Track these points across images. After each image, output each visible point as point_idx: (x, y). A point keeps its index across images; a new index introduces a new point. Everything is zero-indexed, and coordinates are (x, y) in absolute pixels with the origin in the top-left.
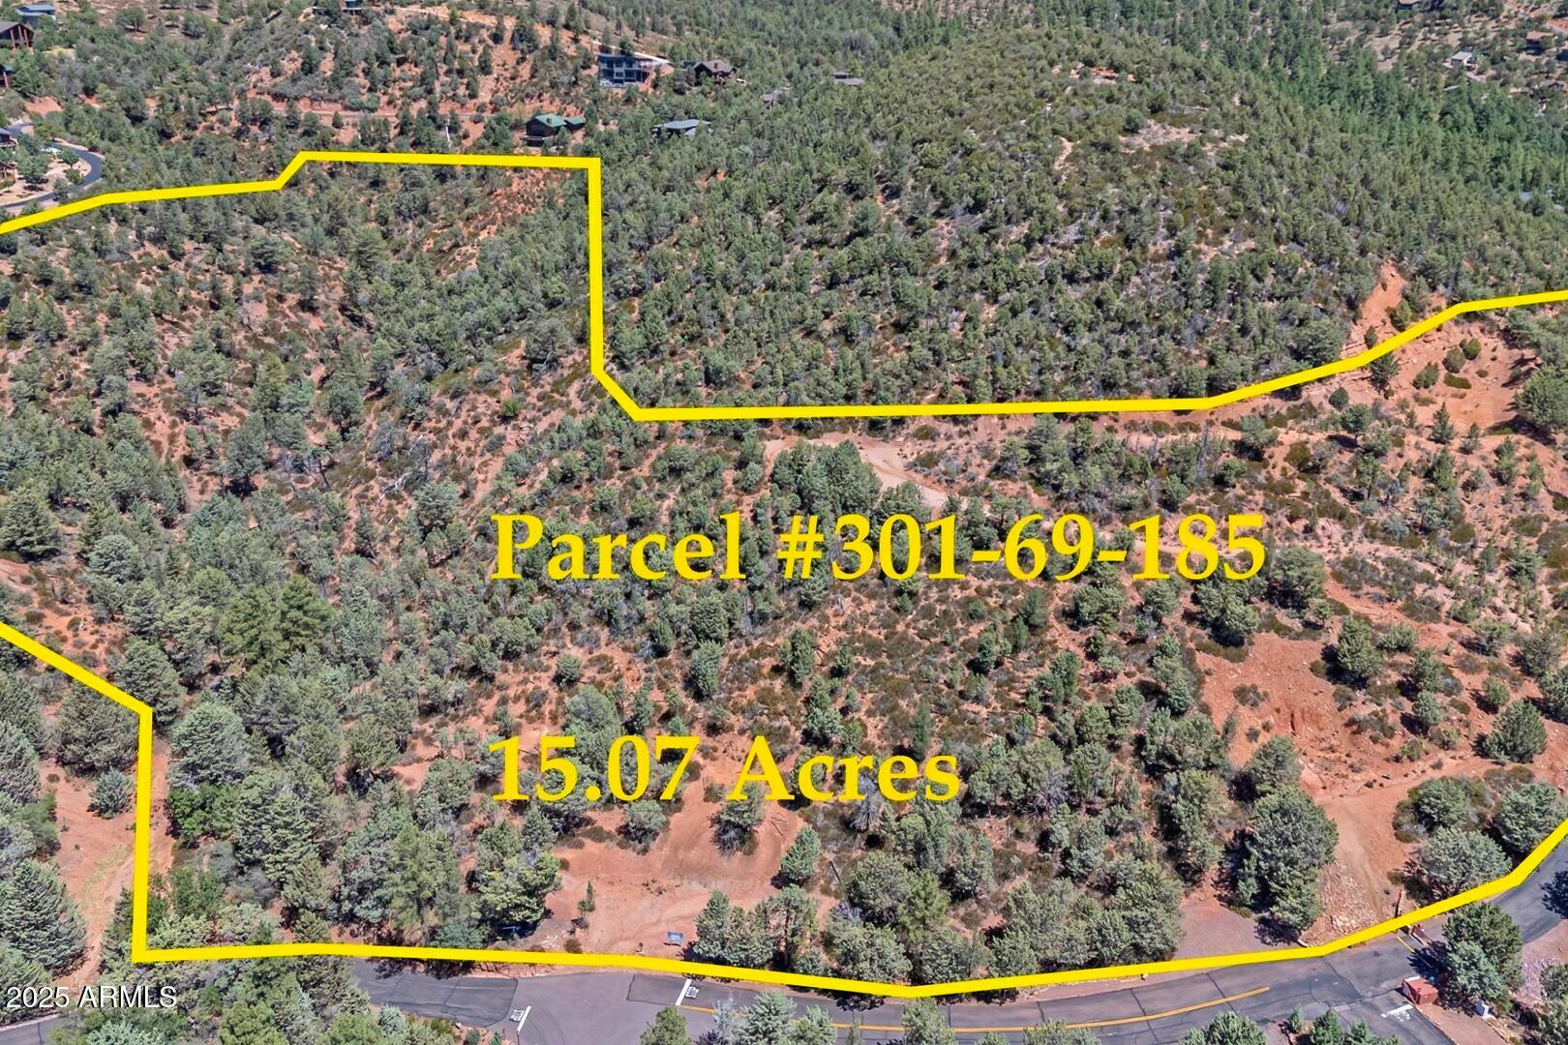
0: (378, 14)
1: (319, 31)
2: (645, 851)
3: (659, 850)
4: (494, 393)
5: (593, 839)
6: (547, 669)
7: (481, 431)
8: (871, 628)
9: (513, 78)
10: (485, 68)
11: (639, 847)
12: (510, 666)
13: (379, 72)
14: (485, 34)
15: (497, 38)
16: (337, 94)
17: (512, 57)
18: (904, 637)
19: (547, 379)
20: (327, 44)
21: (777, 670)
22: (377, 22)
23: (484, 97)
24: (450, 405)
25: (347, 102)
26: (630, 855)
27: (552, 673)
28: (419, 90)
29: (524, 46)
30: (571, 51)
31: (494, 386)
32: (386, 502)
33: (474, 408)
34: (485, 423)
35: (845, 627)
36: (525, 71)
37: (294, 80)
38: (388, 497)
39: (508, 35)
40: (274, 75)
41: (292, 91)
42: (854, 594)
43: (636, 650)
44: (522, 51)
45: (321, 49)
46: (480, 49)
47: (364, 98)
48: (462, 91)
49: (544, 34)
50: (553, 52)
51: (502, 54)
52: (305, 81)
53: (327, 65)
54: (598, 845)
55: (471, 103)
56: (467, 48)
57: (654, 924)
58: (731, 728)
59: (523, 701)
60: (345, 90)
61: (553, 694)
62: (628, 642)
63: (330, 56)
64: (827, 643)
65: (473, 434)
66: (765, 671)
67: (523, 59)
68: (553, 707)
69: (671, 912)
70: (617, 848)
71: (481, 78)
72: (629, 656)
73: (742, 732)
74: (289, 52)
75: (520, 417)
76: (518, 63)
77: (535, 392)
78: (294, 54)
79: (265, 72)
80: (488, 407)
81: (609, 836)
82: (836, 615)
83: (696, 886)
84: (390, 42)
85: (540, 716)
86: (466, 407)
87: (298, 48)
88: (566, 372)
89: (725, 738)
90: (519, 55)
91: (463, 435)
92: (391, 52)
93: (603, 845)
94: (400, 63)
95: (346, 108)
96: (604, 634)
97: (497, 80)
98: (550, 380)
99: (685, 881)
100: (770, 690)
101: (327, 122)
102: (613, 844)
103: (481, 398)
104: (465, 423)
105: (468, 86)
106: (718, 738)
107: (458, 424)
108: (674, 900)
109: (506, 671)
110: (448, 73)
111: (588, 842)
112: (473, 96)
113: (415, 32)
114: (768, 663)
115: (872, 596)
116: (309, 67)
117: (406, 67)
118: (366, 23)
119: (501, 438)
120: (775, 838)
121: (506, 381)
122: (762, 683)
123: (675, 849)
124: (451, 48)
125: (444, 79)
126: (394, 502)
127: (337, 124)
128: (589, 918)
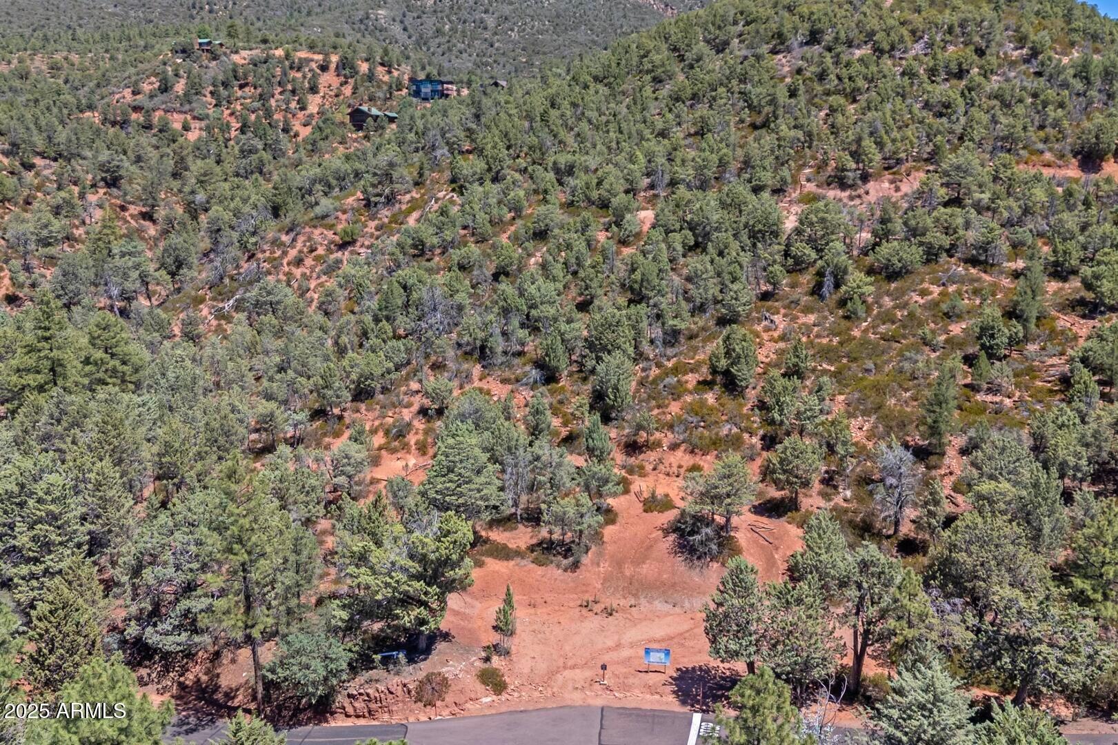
0: (225, 54)
1: (175, 63)
2: (575, 566)
3: (594, 567)
4: (331, 227)
5: (496, 558)
6: (409, 405)
7: (317, 259)
8: (818, 336)
9: (337, 96)
10: (314, 89)
11: (565, 562)
12: (363, 407)
13: (224, 93)
14: (314, 65)
15: (324, 68)
16: (187, 107)
17: (336, 82)
18: (864, 342)
19: (385, 214)
20: (181, 72)
21: (706, 384)
22: (224, 58)
23: (313, 109)
24: (285, 238)
25: (195, 113)
26: (553, 573)
27: (416, 408)
28: (257, 104)
29: (347, 72)
30: (386, 78)
31: (330, 221)
32: (214, 323)
33: (310, 239)
34: (321, 251)
35: (783, 338)
36: (347, 91)
37: (151, 97)
38: (217, 318)
39: (333, 66)
40: (134, 93)
41: (148, 104)
42: (783, 311)
43: (517, 381)
44: (345, 76)
45: (176, 75)
46: (309, 75)
47: (210, 112)
48: (293, 105)
49: (364, 67)
50: (371, 77)
51: (328, 80)
52: (161, 98)
53: (180, 87)
54: (505, 563)
55: (301, 114)
56: (299, 75)
57: (610, 649)
58: (658, 444)
59: (381, 434)
60: (194, 105)
61: (419, 424)
62: (507, 374)
63: (183, 81)
64: (767, 353)
65: (309, 262)
66: (690, 386)
67: (346, 83)
68: (421, 437)
69: (633, 634)
70: (533, 566)
71: (310, 97)
72: (510, 387)
73: (674, 447)
74: (148, 77)
75: (358, 244)
76: (341, 85)
77: (372, 224)
78: (153, 79)
79: (127, 93)
80: (324, 239)
81: (518, 553)
82: (767, 330)
83: (659, 605)
84: (235, 71)
85: (405, 447)
86: (301, 239)
87: (156, 75)
88: (404, 207)
89: (652, 456)
90: (342, 79)
91: (299, 262)
92: (236, 77)
93: (512, 563)
94: (241, 87)
95: (194, 118)
96: (477, 370)
97: (324, 97)
98: (388, 213)
99: (643, 601)
100: (703, 403)
101: (177, 126)
102: (527, 564)
103: (317, 232)
104: (300, 252)
105: (298, 102)
106: (642, 456)
107: (293, 253)
108: (634, 623)
109: (358, 411)
110: (281, 93)
111: (489, 561)
112: (303, 109)
113: (255, 65)
114: (691, 379)
115: (807, 310)
116: (165, 88)
117: (247, 89)
118: (215, 58)
119: (338, 262)
120: (762, 547)
121: (344, 217)
122: (689, 399)
123: (619, 564)
124: (285, 74)
125: (277, 97)
126: (223, 322)
127: (186, 128)
128: (507, 643)
